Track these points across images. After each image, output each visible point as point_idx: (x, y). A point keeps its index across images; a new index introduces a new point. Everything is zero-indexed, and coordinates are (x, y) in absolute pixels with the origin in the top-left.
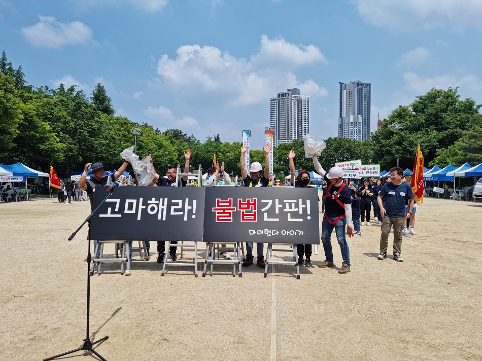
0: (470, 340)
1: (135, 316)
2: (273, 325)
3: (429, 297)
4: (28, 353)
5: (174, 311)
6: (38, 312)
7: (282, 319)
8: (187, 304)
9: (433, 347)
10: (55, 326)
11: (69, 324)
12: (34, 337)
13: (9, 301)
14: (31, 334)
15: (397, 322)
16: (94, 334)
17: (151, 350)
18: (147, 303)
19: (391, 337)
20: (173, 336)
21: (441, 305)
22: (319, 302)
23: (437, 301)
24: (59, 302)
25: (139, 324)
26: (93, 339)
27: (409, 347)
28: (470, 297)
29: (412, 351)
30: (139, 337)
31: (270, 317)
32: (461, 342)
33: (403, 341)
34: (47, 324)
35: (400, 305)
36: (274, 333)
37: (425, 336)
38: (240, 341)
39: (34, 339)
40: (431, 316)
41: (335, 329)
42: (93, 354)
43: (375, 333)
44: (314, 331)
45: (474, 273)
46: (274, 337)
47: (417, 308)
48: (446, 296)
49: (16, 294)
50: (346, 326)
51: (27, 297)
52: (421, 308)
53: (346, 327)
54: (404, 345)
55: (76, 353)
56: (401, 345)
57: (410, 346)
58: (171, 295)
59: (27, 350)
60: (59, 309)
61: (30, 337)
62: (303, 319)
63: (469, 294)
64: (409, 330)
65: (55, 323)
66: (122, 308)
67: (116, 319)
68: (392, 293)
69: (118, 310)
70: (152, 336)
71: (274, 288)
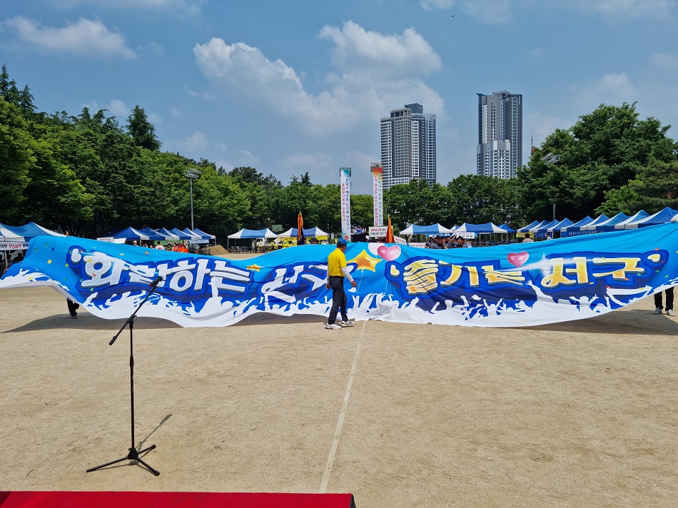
0: (549, 440)
1: (186, 423)
2: (338, 430)
4: (69, 465)
5: (230, 417)
6: (76, 422)
7: (350, 423)
8: (245, 408)
9: (505, 449)
10: (96, 436)
11: (112, 434)
12: (75, 448)
13: (40, 409)
14: (70, 445)
15: (476, 423)
16: (141, 444)
17: (201, 458)
18: (200, 408)
19: (463, 438)
20: (226, 444)
21: (535, 403)
22: (398, 403)
23: (533, 398)
24: (99, 410)
25: (190, 431)
26: (140, 448)
27: (479, 448)
28: (574, 394)
29: (481, 452)
30: (188, 446)
31: (336, 421)
32: (538, 442)
33: (475, 443)
34: (88, 434)
36: (337, 438)
37: (501, 437)
38: (299, 446)
39: (74, 450)
40: (518, 415)
41: (405, 432)
42: (140, 464)
43: (447, 435)
44: (382, 435)
46: (336, 441)
47: (506, 407)
48: (546, 393)
49: (48, 401)
50: (418, 428)
51: (61, 405)
52: (511, 406)
53: (419, 430)
54: (474, 446)
55: (121, 463)
56: (471, 446)
57: (480, 449)
58: (230, 398)
59: (68, 461)
60: (100, 417)
61: (70, 448)
62: (374, 422)
63: (575, 390)
64: (486, 431)
65: (96, 432)
66: (171, 415)
67: (165, 427)
68: (485, 390)
69: (167, 417)
70: (203, 444)
71: (349, 388)
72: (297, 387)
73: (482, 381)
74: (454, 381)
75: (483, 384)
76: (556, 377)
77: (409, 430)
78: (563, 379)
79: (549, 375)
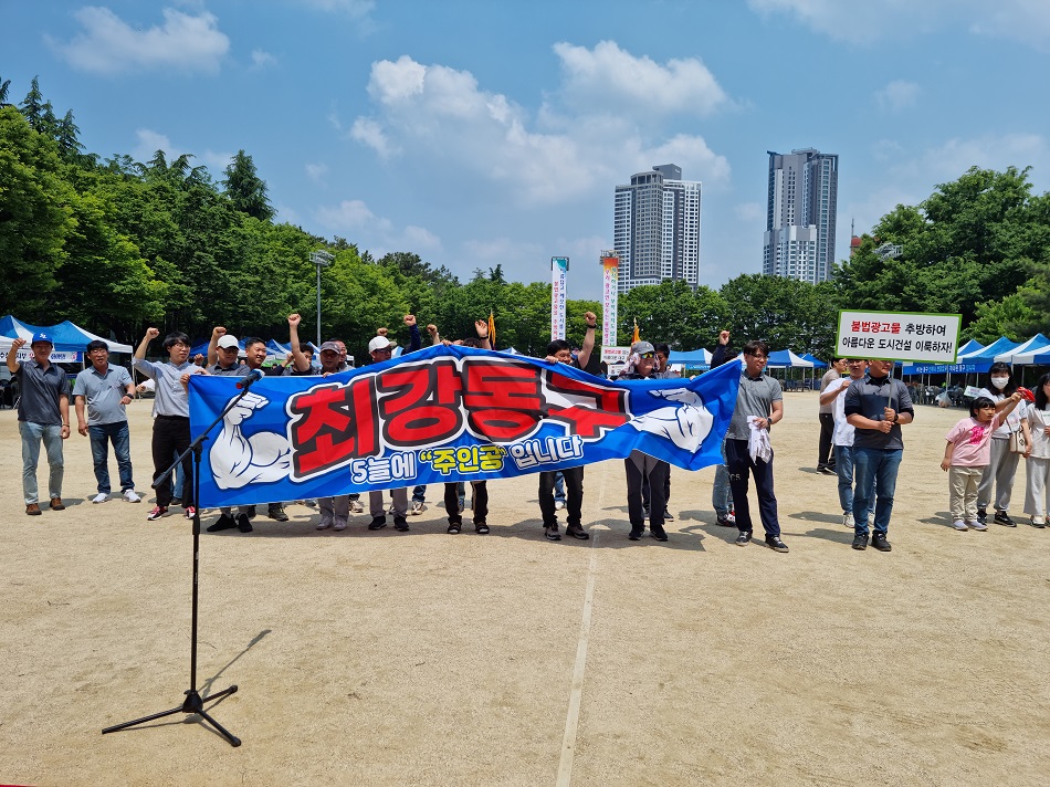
0: (987, 709)
1: (296, 647)
2: (578, 671)
3: (916, 620)
4: (72, 717)
5: (375, 639)
6: (97, 636)
7: (599, 659)
8: (403, 625)
9: (905, 722)
10: (130, 664)
11: (159, 661)
12: (87, 685)
13: (38, 612)
14: (79, 679)
15: (837, 669)
16: (210, 682)
17: (321, 716)
18: (323, 621)
19: (819, 698)
20: (369, 689)
21: (936, 637)
22: (681, 627)
23: (931, 628)
24: (141, 617)
25: (303, 663)
26: (208, 690)
27: (854, 719)
28: (1002, 622)
29: (859, 728)
30: (299, 690)
31: (574, 654)
32: (965, 712)
33: (844, 708)
34: (115, 659)
35: (850, 634)
36: (578, 686)
37: (891, 699)
38: (507, 699)
39: (85, 689)
40: (912, 658)
41: (705, 680)
42: (205, 721)
43: (787, 690)
44: (662, 685)
45: (1020, 573)
46: (576, 695)
47: (885, 642)
48: (951, 619)
49: (52, 598)
50: (729, 675)
51: (75, 606)
52: (894, 642)
53: (730, 678)
54: (844, 716)
55: (170, 718)
56: (839, 715)
57: (857, 719)
58: (375, 606)
59: (71, 711)
60: (141, 630)
61: (79, 685)
62: (642, 659)
63: (1002, 617)
64: (860, 687)
65: (130, 658)
66: (270, 631)
67: (256, 652)
68: (837, 609)
69: (262, 635)
70: (327, 687)
71: (589, 596)
72: (496, 590)
73: (827, 594)
74: (776, 591)
75: (830, 598)
76: (960, 593)
77: (711, 678)
78: (973, 597)
79: (945, 588)
